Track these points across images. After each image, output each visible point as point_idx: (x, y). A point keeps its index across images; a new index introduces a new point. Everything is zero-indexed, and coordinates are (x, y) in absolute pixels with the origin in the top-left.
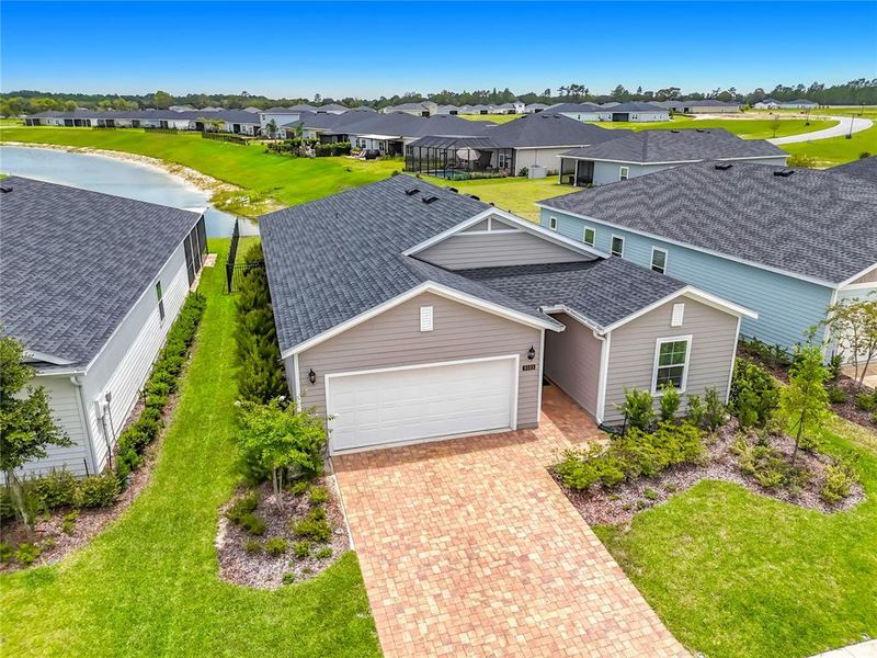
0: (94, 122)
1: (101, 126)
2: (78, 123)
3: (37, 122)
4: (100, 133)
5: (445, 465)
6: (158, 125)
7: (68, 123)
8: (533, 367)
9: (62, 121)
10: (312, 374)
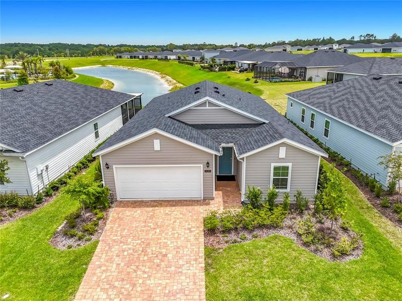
0: (141, 57)
1: (143, 59)
2: (135, 57)
3: (120, 57)
4: (142, 61)
5: (161, 211)
7: (131, 57)
8: (210, 171)
9: (129, 57)
10: (107, 164)
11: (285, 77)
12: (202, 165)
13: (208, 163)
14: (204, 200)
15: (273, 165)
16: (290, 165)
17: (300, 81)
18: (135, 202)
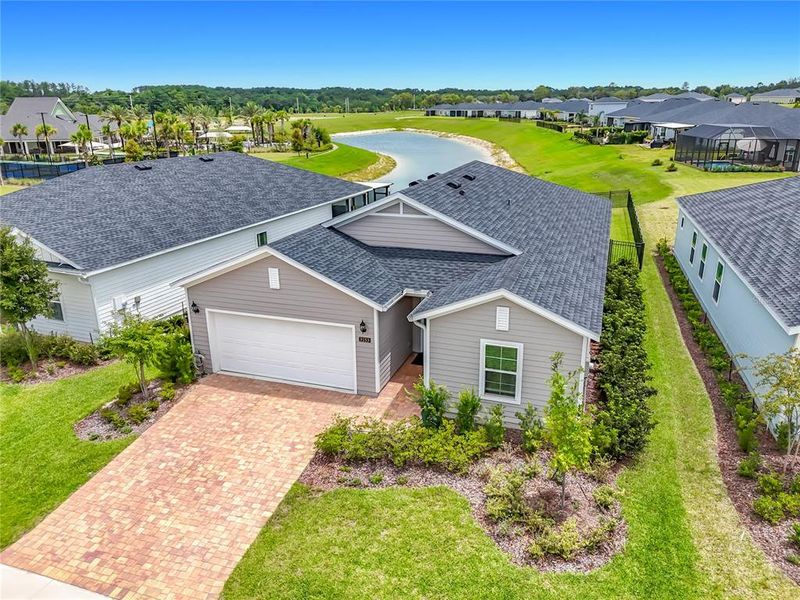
0: (470, 113)
1: (473, 116)
2: (459, 114)
3: (433, 113)
4: (469, 121)
6: (513, 115)
7: (452, 114)
8: (368, 340)
9: (448, 113)
10: (194, 305)
11: (752, 163)
12: (353, 327)
13: (363, 324)
14: (359, 395)
15: (484, 342)
16: (520, 347)
17: (781, 171)
18: (240, 380)
